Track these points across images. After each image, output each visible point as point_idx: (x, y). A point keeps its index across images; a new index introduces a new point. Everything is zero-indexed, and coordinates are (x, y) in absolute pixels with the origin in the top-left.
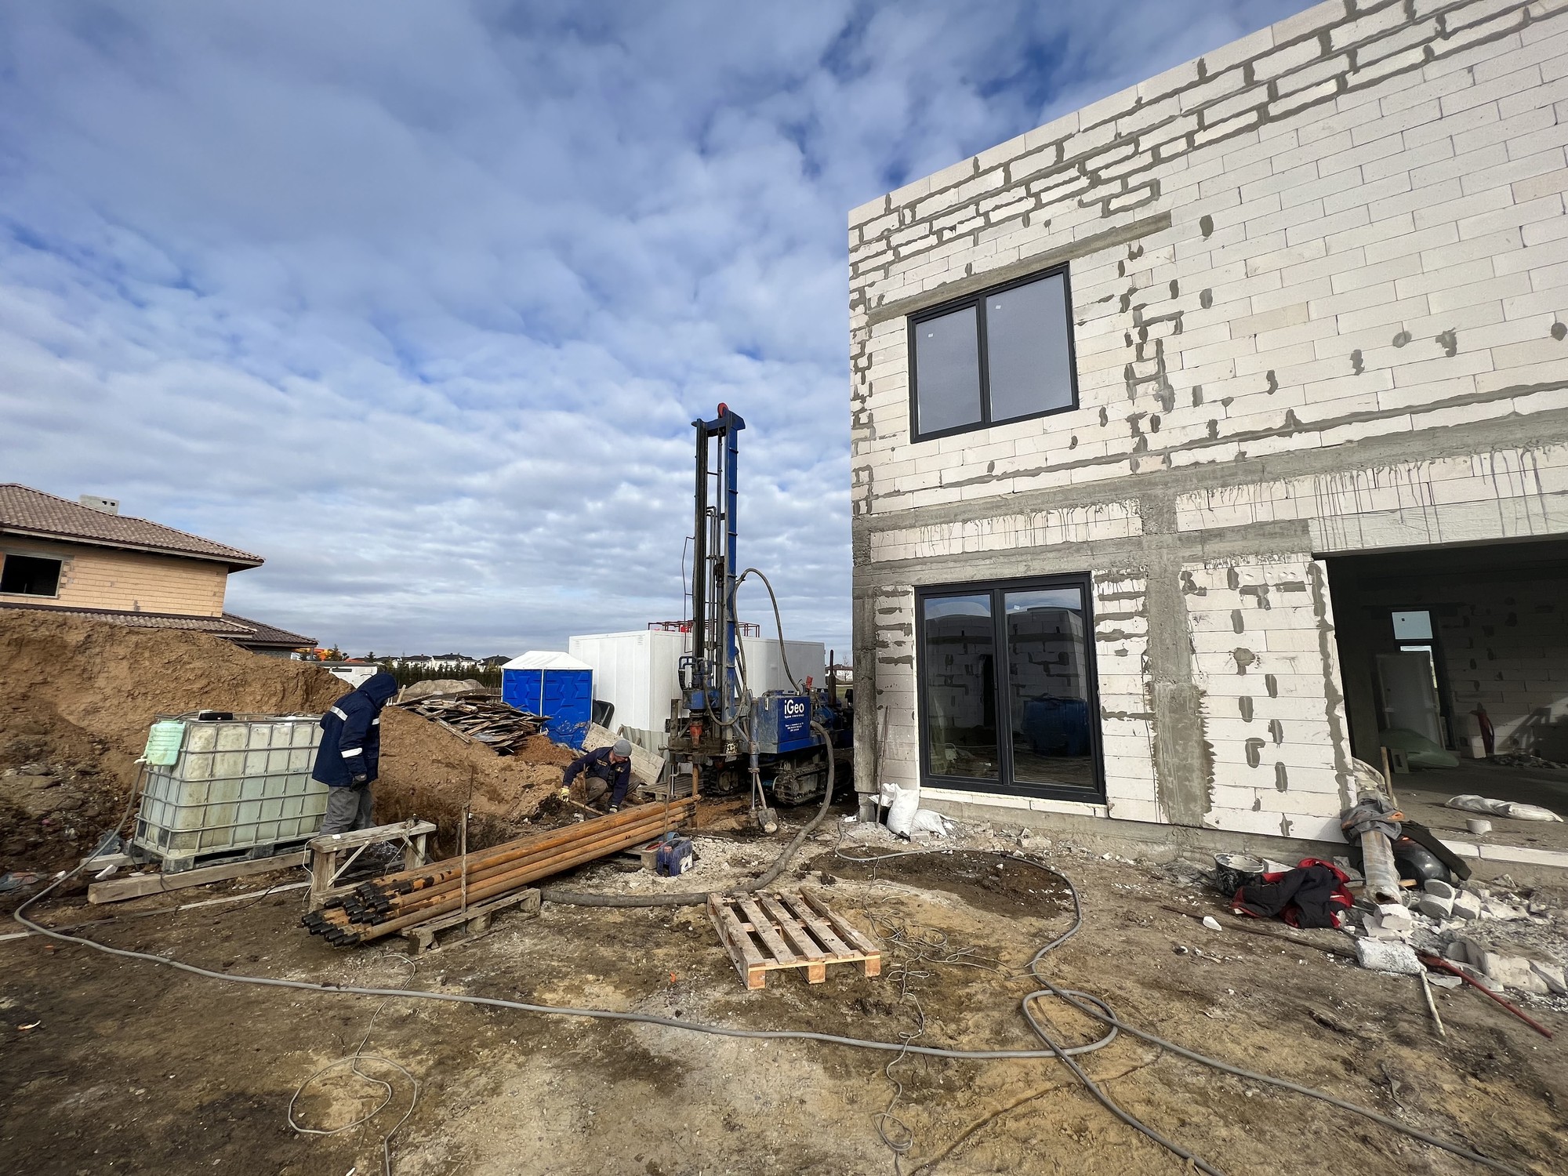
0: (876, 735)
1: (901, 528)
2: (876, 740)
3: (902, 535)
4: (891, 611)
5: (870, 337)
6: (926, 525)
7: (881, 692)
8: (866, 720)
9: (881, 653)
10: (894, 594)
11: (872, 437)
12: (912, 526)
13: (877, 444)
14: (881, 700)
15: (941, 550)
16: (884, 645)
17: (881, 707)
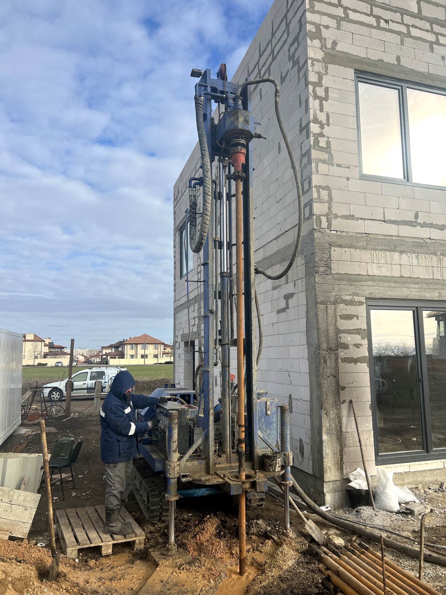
0: (341, 427)
1: (356, 248)
2: (341, 431)
3: (357, 254)
4: (349, 317)
5: (327, 73)
6: (375, 250)
7: (344, 388)
8: (333, 414)
9: (342, 354)
10: (351, 303)
11: (329, 162)
12: (365, 248)
13: (335, 170)
14: (345, 395)
15: (385, 272)
16: (345, 346)
17: (344, 401)
